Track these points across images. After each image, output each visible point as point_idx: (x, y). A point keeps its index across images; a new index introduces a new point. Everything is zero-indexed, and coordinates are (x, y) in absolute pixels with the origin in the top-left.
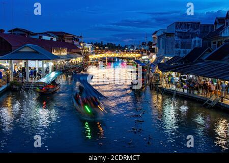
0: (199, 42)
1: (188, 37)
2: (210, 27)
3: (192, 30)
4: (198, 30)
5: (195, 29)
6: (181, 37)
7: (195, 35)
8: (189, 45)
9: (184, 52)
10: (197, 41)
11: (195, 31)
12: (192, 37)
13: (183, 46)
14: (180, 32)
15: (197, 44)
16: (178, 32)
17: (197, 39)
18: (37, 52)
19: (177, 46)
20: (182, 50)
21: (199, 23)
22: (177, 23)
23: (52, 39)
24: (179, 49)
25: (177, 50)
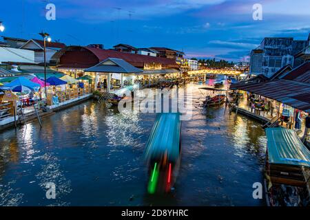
0: (290, 59)
1: (278, 55)
2: (304, 44)
3: (283, 47)
4: (290, 47)
5: (287, 46)
6: (270, 54)
7: (287, 52)
8: (279, 63)
9: (273, 71)
10: (288, 59)
11: (287, 48)
12: (282, 55)
13: (271, 64)
14: (269, 49)
15: (288, 62)
16: (267, 49)
17: (288, 56)
18: (117, 66)
19: (265, 64)
20: (270, 68)
21: (292, 39)
22: (266, 39)
23: (149, 54)
24: (267, 67)
25: (264, 68)
